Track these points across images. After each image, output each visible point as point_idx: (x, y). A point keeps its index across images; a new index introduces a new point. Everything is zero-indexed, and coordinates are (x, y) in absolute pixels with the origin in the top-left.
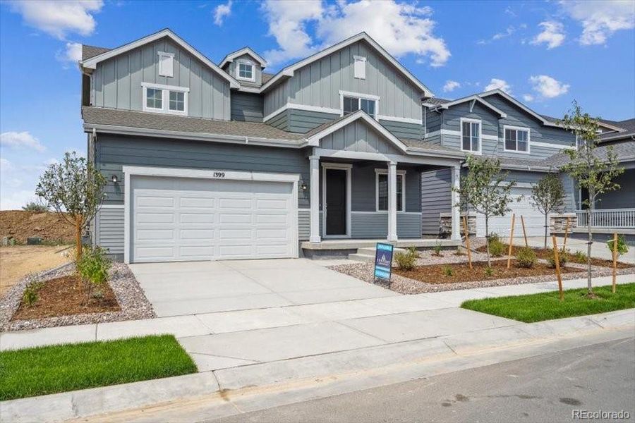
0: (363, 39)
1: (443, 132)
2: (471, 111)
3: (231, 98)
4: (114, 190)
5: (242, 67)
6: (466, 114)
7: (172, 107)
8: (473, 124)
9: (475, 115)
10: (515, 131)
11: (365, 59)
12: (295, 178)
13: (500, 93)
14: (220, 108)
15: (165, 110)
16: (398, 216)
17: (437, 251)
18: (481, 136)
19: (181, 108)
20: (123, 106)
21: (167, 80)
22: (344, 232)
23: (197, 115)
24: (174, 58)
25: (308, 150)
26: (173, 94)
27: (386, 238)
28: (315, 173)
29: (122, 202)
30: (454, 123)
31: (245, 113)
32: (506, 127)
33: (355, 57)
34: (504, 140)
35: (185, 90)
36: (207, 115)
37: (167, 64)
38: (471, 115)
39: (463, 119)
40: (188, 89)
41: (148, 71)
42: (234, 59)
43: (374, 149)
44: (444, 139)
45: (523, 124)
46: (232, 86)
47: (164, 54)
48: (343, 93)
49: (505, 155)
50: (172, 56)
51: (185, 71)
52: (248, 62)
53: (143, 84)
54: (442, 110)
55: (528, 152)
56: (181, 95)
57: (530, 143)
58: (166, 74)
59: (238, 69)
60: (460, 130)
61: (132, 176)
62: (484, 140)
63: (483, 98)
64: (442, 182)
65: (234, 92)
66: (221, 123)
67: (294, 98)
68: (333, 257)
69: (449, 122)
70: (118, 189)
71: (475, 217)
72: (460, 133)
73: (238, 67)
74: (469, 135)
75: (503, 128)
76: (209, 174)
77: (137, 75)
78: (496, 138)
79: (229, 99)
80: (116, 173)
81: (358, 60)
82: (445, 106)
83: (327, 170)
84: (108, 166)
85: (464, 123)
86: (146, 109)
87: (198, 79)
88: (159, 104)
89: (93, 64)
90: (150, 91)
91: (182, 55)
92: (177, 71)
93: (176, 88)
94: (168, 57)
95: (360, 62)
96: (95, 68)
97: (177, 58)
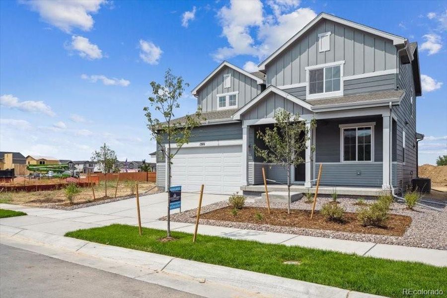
7: (231, 104)
11: (329, 33)
15: (228, 107)
19: (235, 104)
20: (209, 110)
21: (228, 90)
26: (231, 97)
28: (245, 137)
29: (165, 162)
33: (320, 35)
35: (236, 93)
37: (228, 81)
40: (238, 92)
41: (220, 87)
47: (226, 75)
48: (308, 69)
50: (230, 75)
51: (237, 81)
53: (217, 95)
56: (235, 96)
58: (227, 86)
61: (169, 149)
70: (164, 156)
76: (197, 144)
77: (215, 91)
79: (260, 91)
81: (323, 36)
86: (219, 109)
87: (243, 83)
88: (224, 106)
89: (195, 92)
90: (220, 98)
91: (235, 73)
92: (233, 83)
93: (232, 93)
94: (228, 76)
95: (324, 38)
96: (195, 93)
97: (233, 75)
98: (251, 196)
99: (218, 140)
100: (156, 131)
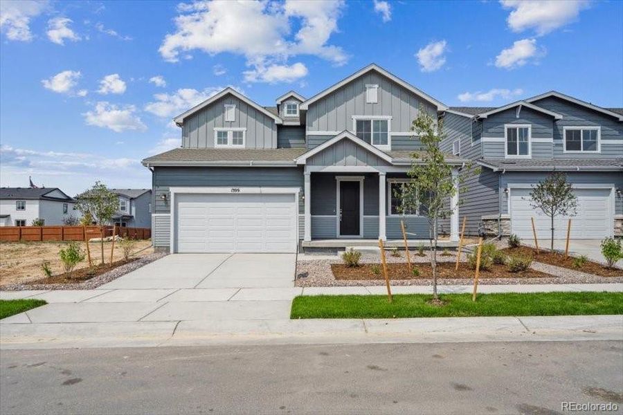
0: (373, 69)
1: (484, 139)
2: (518, 117)
3: (278, 132)
4: (164, 204)
5: (289, 107)
6: (513, 120)
7: (235, 142)
8: (521, 129)
9: (523, 121)
10: (580, 131)
11: (377, 86)
12: (296, 190)
13: (556, 95)
14: (269, 139)
15: (230, 145)
16: (387, 219)
17: (422, 251)
18: (530, 140)
19: (241, 143)
20: (202, 146)
21: (231, 124)
22: (358, 233)
23: (252, 146)
24: (236, 107)
25: (301, 168)
26: (235, 133)
27: (378, 239)
28: (307, 185)
29: (169, 212)
30: (497, 130)
31: (291, 141)
32: (565, 128)
33: (367, 86)
34: (564, 141)
35: (243, 129)
36: (260, 146)
37: (231, 113)
38: (519, 121)
39: (507, 126)
40: (245, 129)
41: (219, 119)
42: (282, 102)
43: (362, 163)
44: (485, 146)
45: (591, 123)
46: (276, 122)
47: (228, 105)
48: (355, 118)
49: (566, 156)
50: (234, 106)
51: (244, 115)
52: (294, 102)
53: (215, 129)
54: (481, 120)
55: (599, 150)
56: (241, 133)
57: (600, 142)
58: (230, 120)
59: (286, 109)
60: (503, 136)
61: (176, 194)
62: (533, 144)
63: (532, 103)
64: (483, 186)
65: (280, 128)
66: (271, 151)
67: (312, 126)
68: (323, 253)
69: (489, 130)
70: (166, 203)
71: (509, 219)
72: (505, 140)
73: (286, 108)
74: (515, 139)
75: (562, 130)
76: (228, 190)
77: (211, 123)
78: (551, 140)
79: (276, 132)
80: (164, 192)
81: (371, 88)
82: (484, 115)
83: (341, 182)
84: (161, 188)
85: (509, 130)
86: (217, 146)
87: (254, 120)
88: (225, 142)
89: (180, 120)
90: (220, 133)
91: (242, 104)
92: (238, 117)
93: (237, 129)
94: (232, 108)
95: (372, 89)
96: (182, 122)
97: (238, 107)
98: (316, 253)
99: (260, 186)
100: (153, 168)
